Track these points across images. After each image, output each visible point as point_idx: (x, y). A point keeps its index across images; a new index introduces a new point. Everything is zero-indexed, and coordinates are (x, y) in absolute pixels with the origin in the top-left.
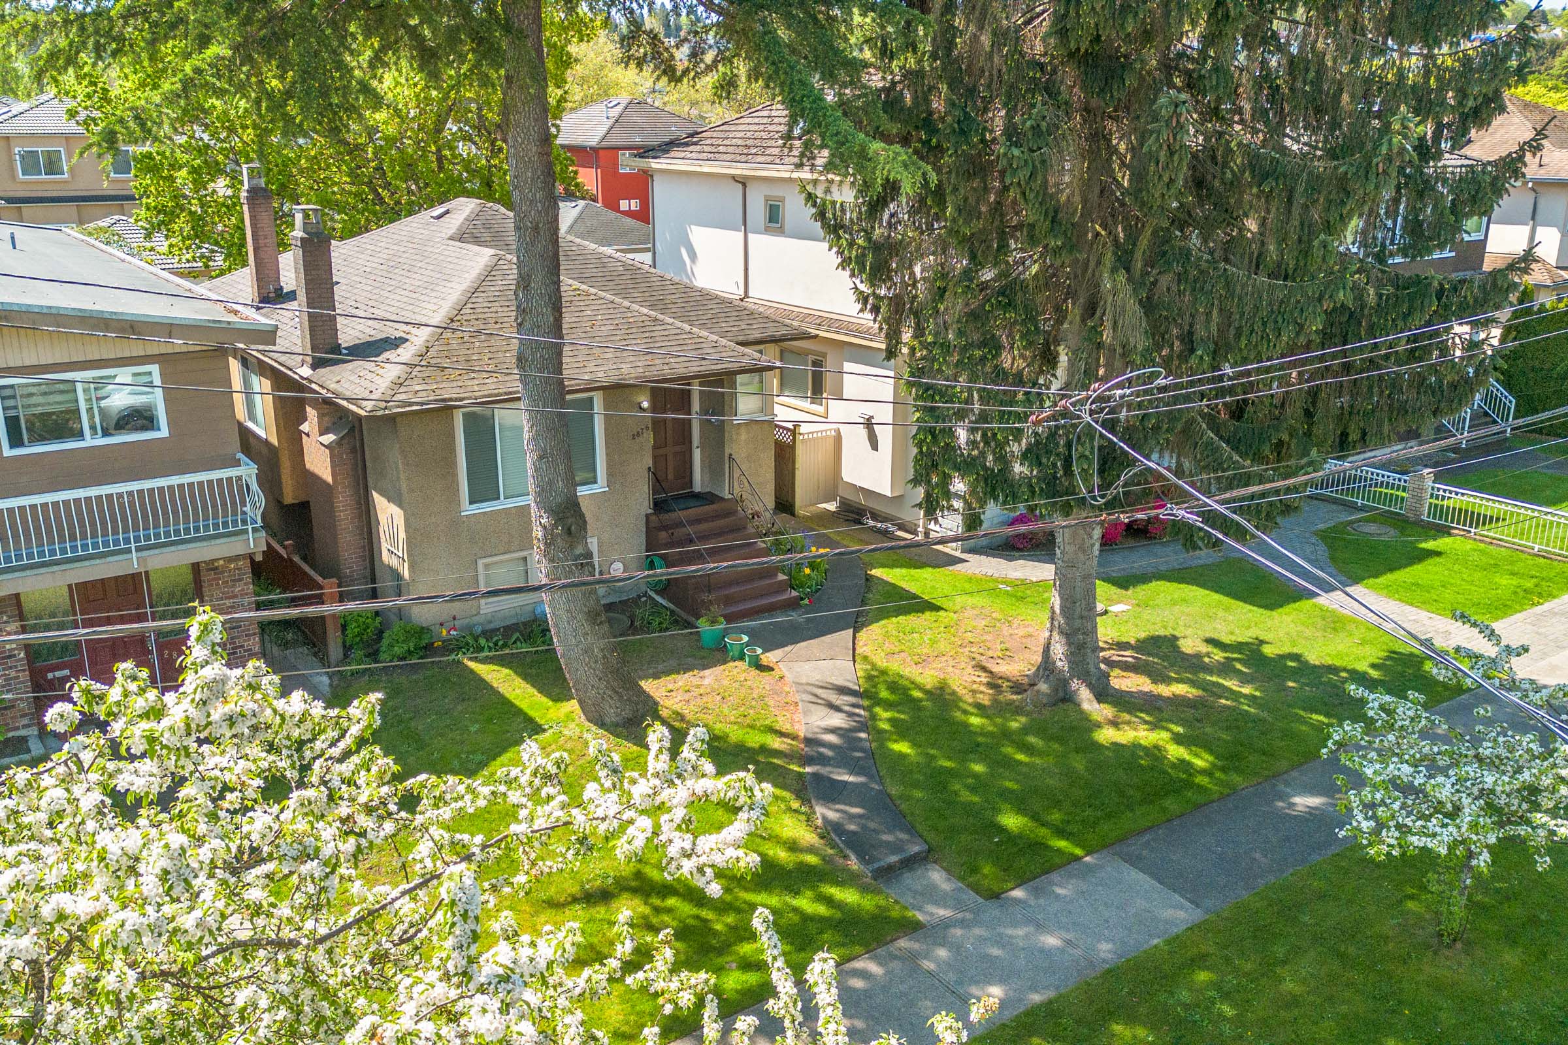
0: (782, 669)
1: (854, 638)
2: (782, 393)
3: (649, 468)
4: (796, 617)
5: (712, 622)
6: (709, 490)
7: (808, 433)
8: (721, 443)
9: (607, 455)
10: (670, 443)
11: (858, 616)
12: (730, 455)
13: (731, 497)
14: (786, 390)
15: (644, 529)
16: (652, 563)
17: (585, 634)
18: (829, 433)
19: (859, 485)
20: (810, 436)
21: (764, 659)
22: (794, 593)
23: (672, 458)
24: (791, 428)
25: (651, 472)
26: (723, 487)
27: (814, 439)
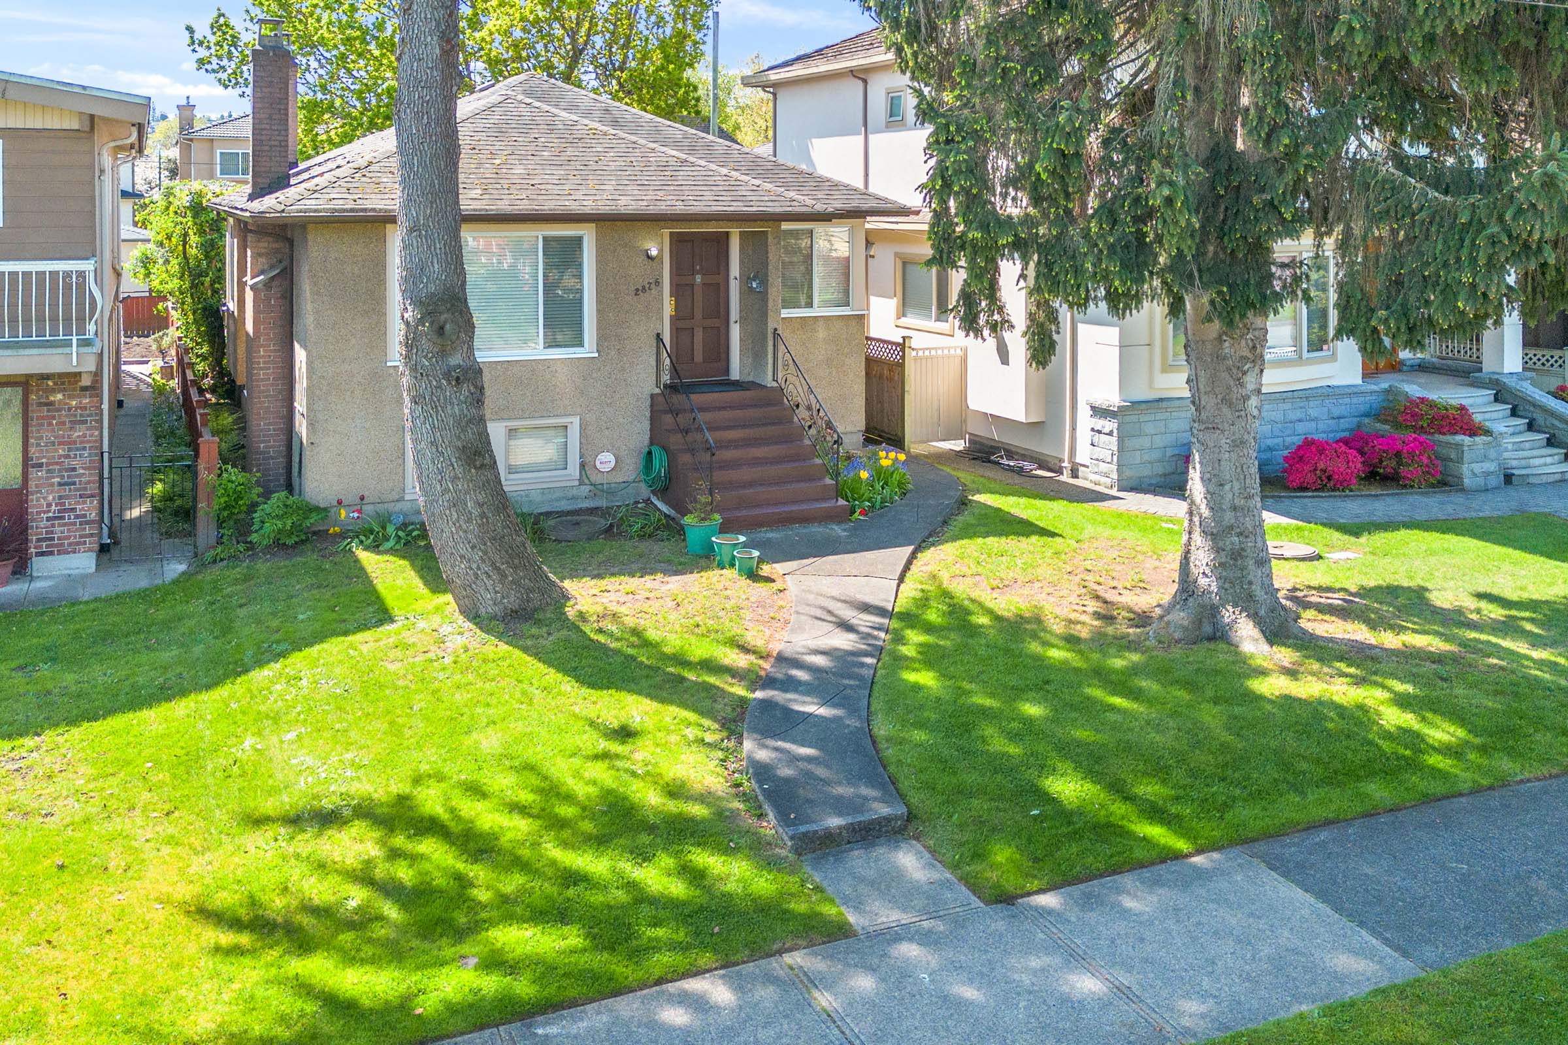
0: (790, 583)
1: (913, 557)
2: (904, 315)
3: (658, 335)
4: (838, 530)
5: (703, 519)
6: (751, 379)
7: (924, 350)
8: (764, 315)
9: (598, 311)
10: (698, 314)
11: (930, 535)
12: (776, 330)
13: (775, 384)
14: (909, 311)
15: (648, 414)
16: (650, 453)
17: (455, 479)
18: (952, 351)
19: (989, 412)
20: (927, 353)
21: (766, 570)
22: (841, 502)
23: (701, 333)
24: (901, 341)
25: (659, 338)
26: (765, 373)
27: (931, 358)
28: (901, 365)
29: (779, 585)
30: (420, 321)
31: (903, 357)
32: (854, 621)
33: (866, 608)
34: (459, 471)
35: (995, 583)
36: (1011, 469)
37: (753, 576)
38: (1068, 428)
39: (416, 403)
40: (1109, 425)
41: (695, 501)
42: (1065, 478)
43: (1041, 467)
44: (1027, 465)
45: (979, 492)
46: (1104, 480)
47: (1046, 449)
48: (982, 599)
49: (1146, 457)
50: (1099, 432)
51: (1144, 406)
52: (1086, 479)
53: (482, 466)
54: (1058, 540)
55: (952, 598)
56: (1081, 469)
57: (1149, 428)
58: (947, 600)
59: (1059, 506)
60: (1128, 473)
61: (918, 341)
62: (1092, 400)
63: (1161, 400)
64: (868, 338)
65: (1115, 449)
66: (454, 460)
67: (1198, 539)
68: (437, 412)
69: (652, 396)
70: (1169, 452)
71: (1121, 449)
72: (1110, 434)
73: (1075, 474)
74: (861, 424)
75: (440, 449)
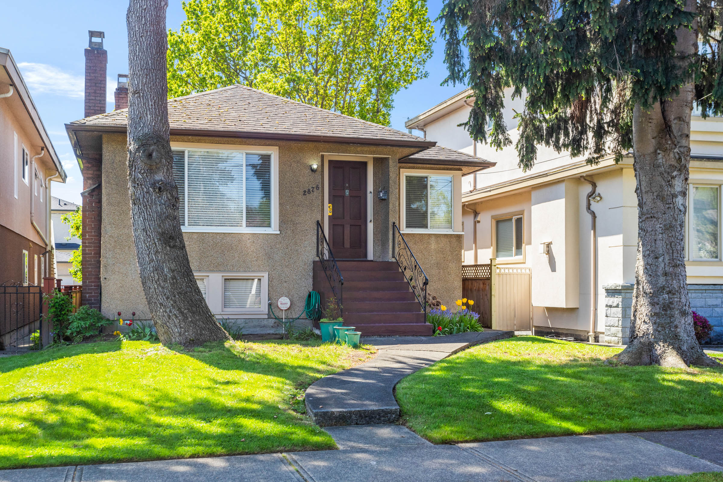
0: (380, 351)
1: (467, 347)
2: (497, 257)
3: (318, 223)
4: (423, 338)
5: (332, 320)
6: (380, 259)
7: (504, 269)
8: (387, 215)
9: (280, 204)
10: (347, 217)
11: (483, 342)
12: (394, 223)
13: (394, 260)
15: (311, 274)
16: (310, 296)
17: (157, 252)
18: (523, 271)
20: (507, 271)
21: (367, 347)
22: (428, 324)
23: (349, 229)
24: (489, 263)
26: (388, 252)
27: (510, 274)
28: (489, 279)
29: (371, 351)
30: (138, 150)
31: (491, 274)
32: (408, 362)
37: (358, 347)
40: (617, 300)
41: (328, 308)
42: (591, 342)
43: (576, 339)
44: (568, 339)
46: (613, 339)
47: (578, 327)
50: (611, 306)
52: (603, 341)
56: (601, 336)
62: (606, 286)
65: (620, 316)
69: (314, 262)
71: (624, 316)
72: (617, 306)
73: (597, 340)
75: (148, 233)
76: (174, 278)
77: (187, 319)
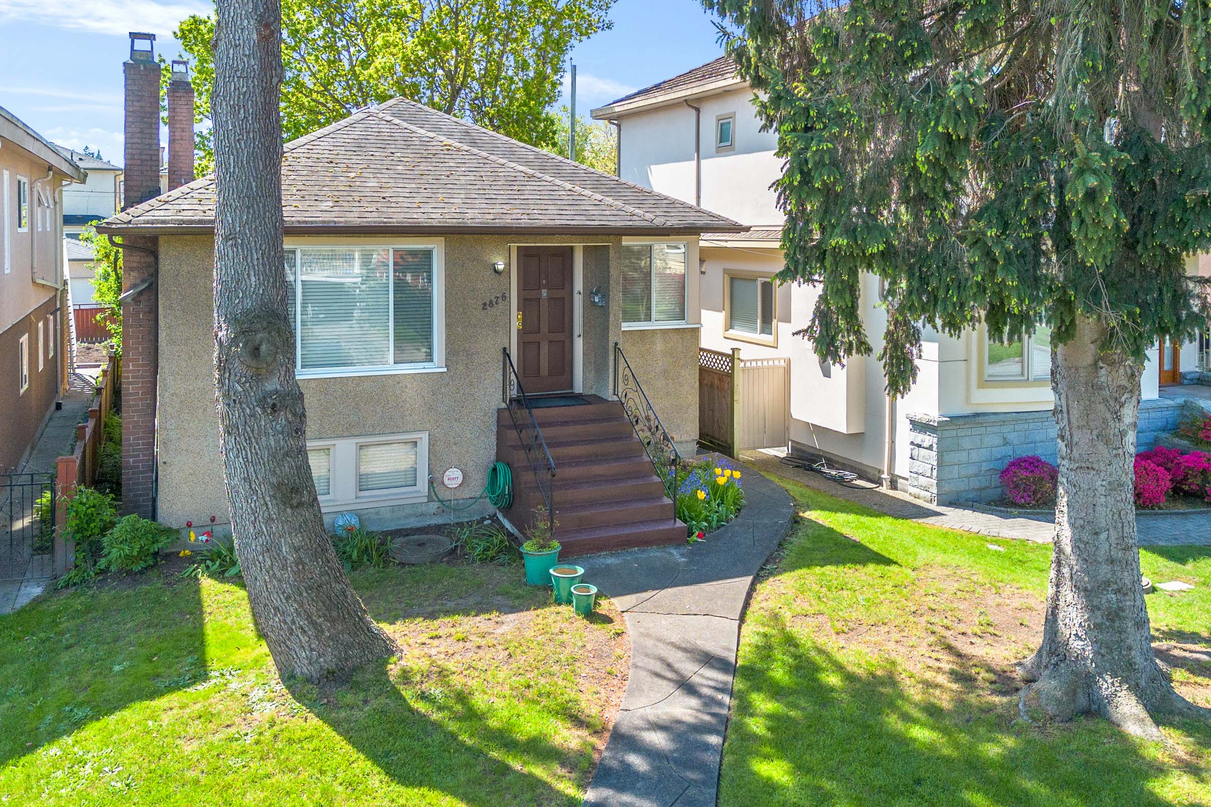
0: (628, 623)
1: (752, 589)
2: (732, 327)
3: (505, 349)
4: (677, 555)
5: (542, 547)
6: (593, 392)
7: (751, 361)
8: (606, 330)
9: (447, 325)
10: (544, 329)
11: (767, 562)
12: (616, 344)
13: (615, 398)
14: (735, 322)
15: (495, 429)
16: (495, 469)
17: (270, 519)
18: (776, 363)
19: (810, 422)
20: (754, 364)
21: (605, 606)
22: (679, 524)
23: (547, 347)
24: (730, 352)
25: (506, 354)
26: (607, 387)
27: (758, 368)
28: (730, 376)
29: (616, 626)
30: (234, 341)
31: (732, 368)
32: (696, 679)
33: (708, 660)
34: (273, 511)
35: (839, 625)
36: (833, 479)
37: (591, 615)
38: (887, 440)
39: (229, 434)
40: (928, 439)
41: (535, 527)
42: (884, 489)
43: (860, 477)
44: (848, 475)
45: (809, 508)
46: (923, 493)
47: (866, 460)
48: (829, 649)
49: (963, 472)
50: (919, 446)
51: (962, 421)
52: (906, 492)
53: (300, 504)
54: (894, 568)
55: (796, 646)
56: (900, 481)
57: (966, 443)
58: (792, 649)
59: (885, 523)
60: (947, 488)
61: (747, 353)
62: (912, 415)
63: (977, 415)
64: (701, 349)
65: (935, 463)
66: (268, 499)
67: (1068, 595)
68: (250, 444)
69: (499, 411)
70: (985, 467)
71: (941, 464)
72: (930, 448)
73: (893, 485)
74: (695, 435)
75: (253, 486)
76: (299, 562)
77: (323, 632)
